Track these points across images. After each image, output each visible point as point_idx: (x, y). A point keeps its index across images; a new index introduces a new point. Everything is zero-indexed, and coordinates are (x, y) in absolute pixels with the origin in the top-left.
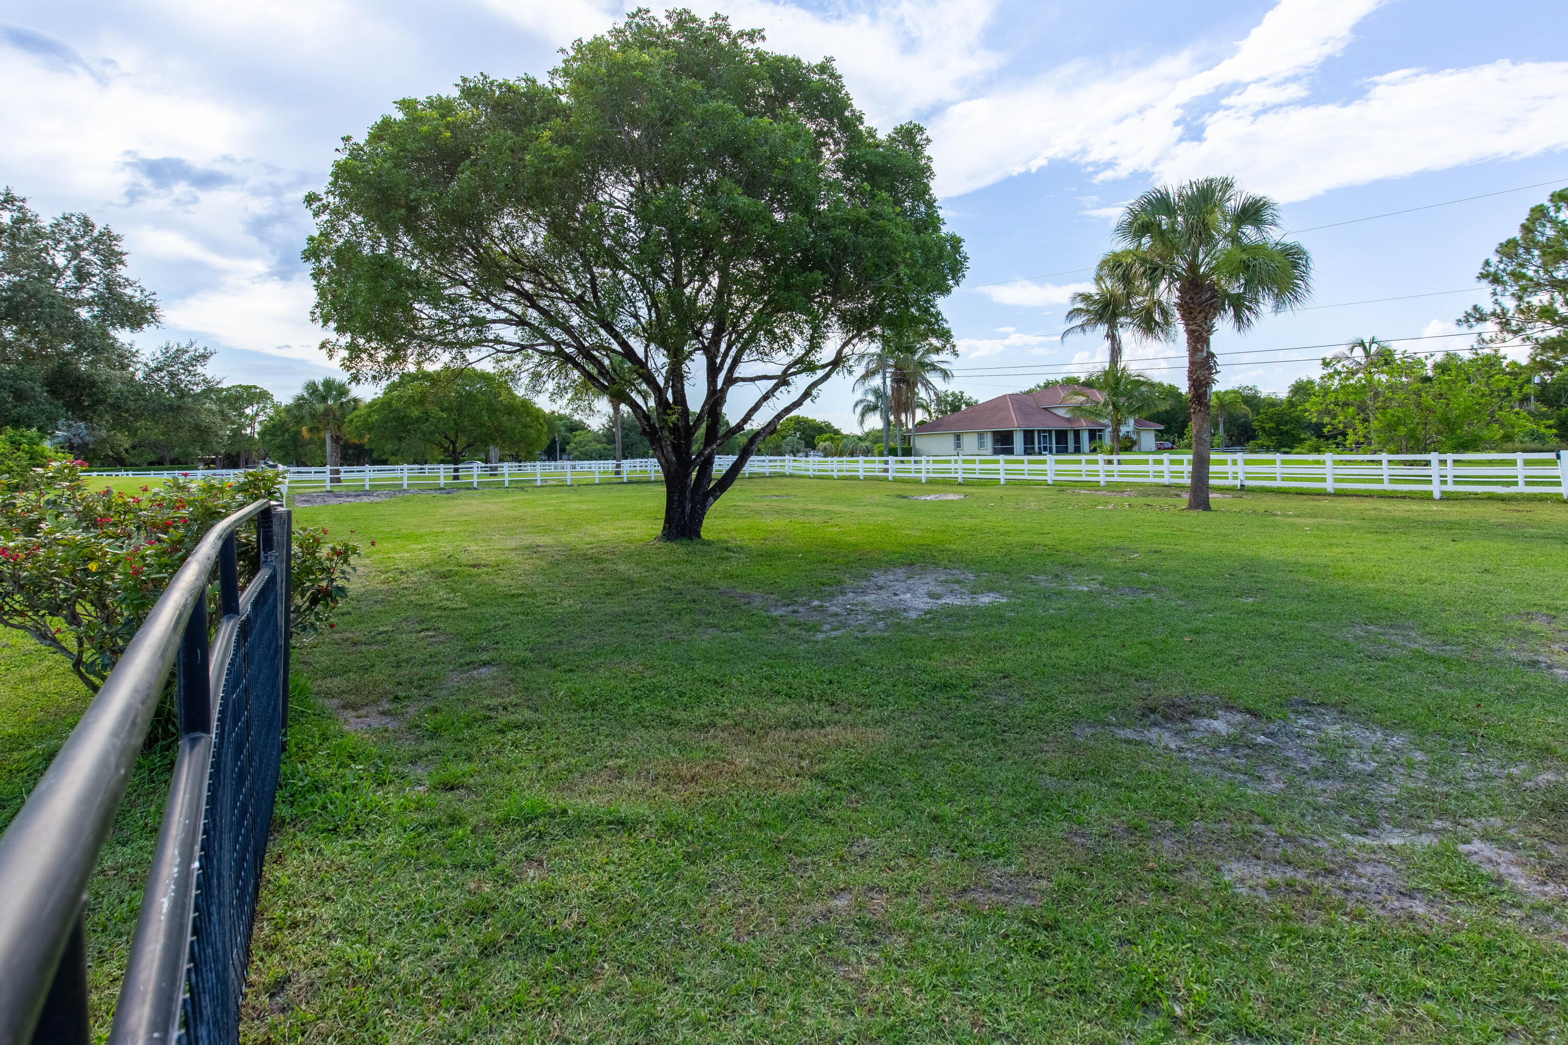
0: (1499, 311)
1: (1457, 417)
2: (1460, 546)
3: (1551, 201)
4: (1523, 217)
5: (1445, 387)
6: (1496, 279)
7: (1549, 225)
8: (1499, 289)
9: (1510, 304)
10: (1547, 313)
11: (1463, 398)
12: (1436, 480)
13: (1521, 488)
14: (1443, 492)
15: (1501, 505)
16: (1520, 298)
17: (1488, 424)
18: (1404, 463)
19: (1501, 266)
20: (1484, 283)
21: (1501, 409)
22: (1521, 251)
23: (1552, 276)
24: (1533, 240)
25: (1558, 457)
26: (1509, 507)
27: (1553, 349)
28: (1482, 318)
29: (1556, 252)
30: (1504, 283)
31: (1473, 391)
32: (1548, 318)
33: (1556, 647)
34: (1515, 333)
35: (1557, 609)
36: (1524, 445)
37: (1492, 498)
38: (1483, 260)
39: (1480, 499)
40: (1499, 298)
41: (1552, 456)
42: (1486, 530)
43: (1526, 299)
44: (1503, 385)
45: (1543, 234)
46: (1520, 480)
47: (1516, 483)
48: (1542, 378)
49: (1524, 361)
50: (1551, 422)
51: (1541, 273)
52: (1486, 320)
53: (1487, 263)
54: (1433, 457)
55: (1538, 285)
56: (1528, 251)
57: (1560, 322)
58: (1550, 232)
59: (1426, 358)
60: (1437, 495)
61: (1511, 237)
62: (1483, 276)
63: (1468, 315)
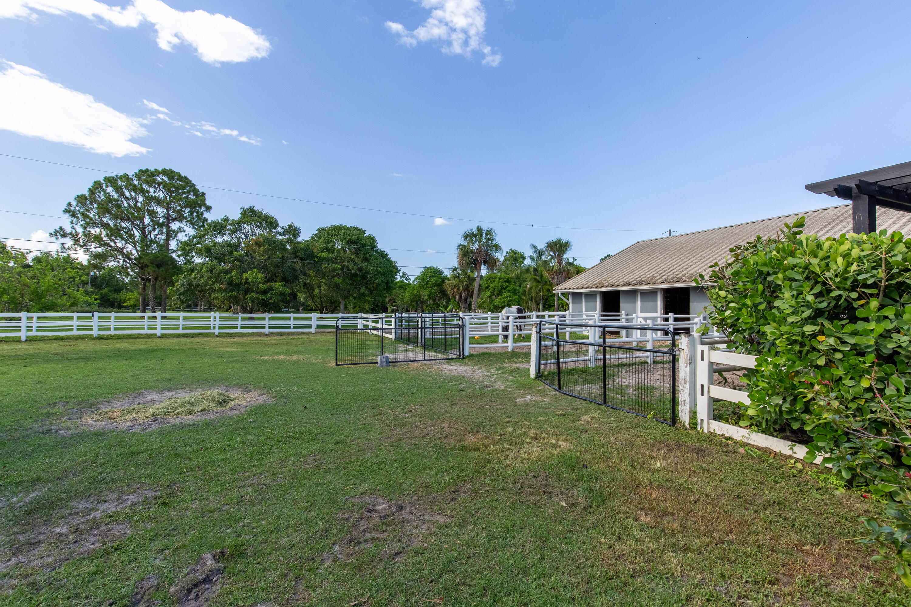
0: (74, 232)
1: (43, 291)
2: (28, 369)
3: (104, 180)
4: (90, 185)
5: (37, 272)
6: (74, 215)
7: (102, 193)
8: (75, 220)
9: (80, 230)
10: (98, 239)
11: (48, 279)
12: (24, 329)
13: (75, 333)
14: (27, 337)
15: (61, 343)
16: (85, 228)
17: (61, 296)
18: (6, 318)
19: (77, 208)
20: (67, 215)
21: (69, 288)
22: (88, 203)
23: (102, 220)
24: (94, 198)
25: (93, 315)
26: (65, 343)
27: (99, 258)
28: (64, 235)
29: (104, 208)
30: (78, 218)
31: (54, 276)
32: (98, 242)
33: (64, 419)
34: (82, 246)
35: (70, 397)
36: (83, 309)
37: (57, 338)
38: (68, 202)
39: (50, 340)
40: (74, 225)
41: (90, 315)
42: (47, 358)
43: (88, 229)
44: (71, 274)
45: (100, 197)
46: (75, 328)
47: (72, 330)
48: (95, 273)
49: (85, 263)
50: (97, 297)
51: (97, 217)
52: (66, 237)
53: (70, 204)
54: (23, 315)
55: (95, 223)
56: (91, 203)
57: (103, 245)
58: (103, 197)
59: (27, 253)
60: (23, 338)
61: (84, 193)
62: (66, 211)
63: (56, 232)
